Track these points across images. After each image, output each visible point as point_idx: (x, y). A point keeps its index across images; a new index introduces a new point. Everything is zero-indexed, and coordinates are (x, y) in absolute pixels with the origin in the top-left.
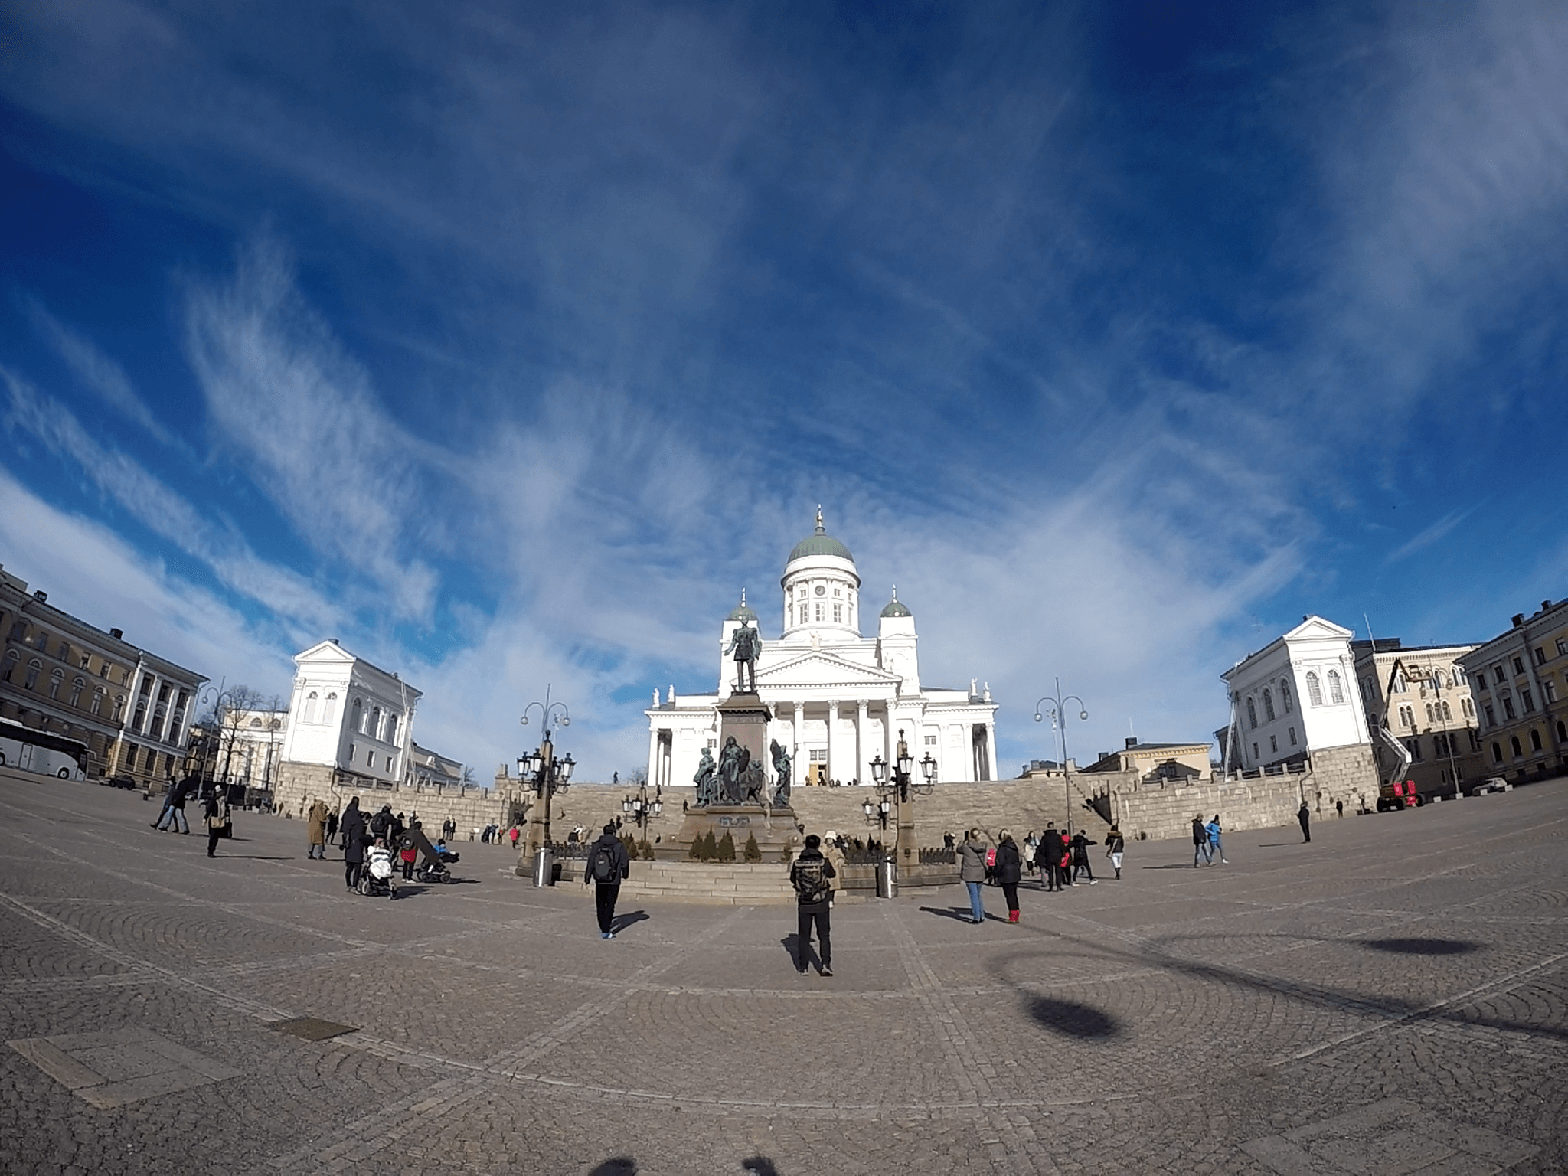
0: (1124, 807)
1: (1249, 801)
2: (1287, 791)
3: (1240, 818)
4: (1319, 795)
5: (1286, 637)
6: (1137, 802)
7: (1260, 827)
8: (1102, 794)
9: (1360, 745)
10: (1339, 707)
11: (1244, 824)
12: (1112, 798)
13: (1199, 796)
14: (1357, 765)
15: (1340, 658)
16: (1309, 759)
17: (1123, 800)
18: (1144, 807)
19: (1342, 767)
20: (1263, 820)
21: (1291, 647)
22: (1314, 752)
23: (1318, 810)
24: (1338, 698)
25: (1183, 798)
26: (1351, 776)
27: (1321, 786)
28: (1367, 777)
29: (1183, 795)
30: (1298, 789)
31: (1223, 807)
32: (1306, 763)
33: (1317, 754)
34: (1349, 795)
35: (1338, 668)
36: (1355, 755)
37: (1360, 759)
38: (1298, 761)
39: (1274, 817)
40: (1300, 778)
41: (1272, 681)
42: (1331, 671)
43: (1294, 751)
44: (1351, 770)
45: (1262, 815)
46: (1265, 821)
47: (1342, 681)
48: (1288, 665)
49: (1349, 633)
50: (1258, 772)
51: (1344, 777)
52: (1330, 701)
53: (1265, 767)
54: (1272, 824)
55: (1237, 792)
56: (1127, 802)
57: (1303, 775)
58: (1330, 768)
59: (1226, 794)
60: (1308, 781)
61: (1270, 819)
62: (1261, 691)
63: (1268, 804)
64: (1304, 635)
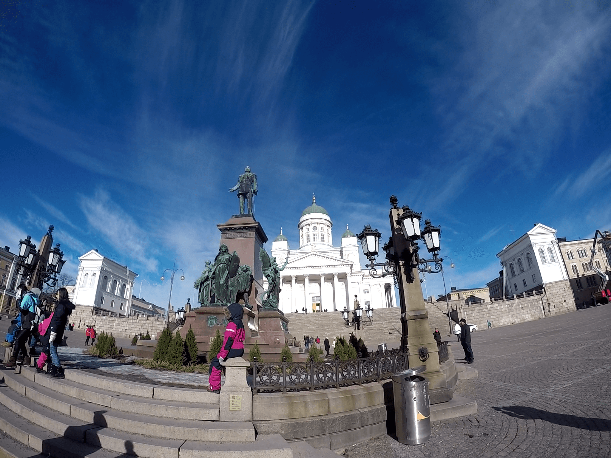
0: (465, 315)
1: (520, 309)
2: (536, 303)
3: (517, 317)
4: (549, 304)
5: (529, 233)
6: (470, 312)
7: (526, 321)
8: (453, 310)
9: (564, 280)
10: (554, 264)
11: (519, 320)
12: (458, 311)
13: (498, 308)
14: (564, 289)
15: (552, 242)
16: (544, 288)
17: (464, 312)
18: (474, 315)
19: (558, 290)
20: (527, 317)
21: (531, 238)
22: (546, 284)
23: (549, 311)
24: (553, 260)
25: (491, 309)
26: (562, 295)
27: (549, 300)
28: (569, 295)
29: (491, 308)
30: (541, 302)
31: (509, 312)
32: (543, 290)
33: (547, 286)
34: (562, 304)
35: (551, 246)
36: (562, 285)
37: (565, 287)
38: (540, 289)
39: (531, 316)
40: (541, 297)
41: (522, 254)
42: (548, 248)
43: (536, 285)
44: (562, 292)
45: (527, 315)
46: (528, 318)
47: (553, 251)
48: (530, 246)
49: (554, 231)
50: (523, 295)
51: (559, 295)
52: (550, 261)
53: (526, 292)
54: (531, 319)
55: (514, 305)
56: (465, 312)
57: (542, 295)
58: (553, 292)
59: (510, 306)
60: (545, 298)
61: (530, 317)
62: (516, 260)
63: (528, 310)
64: (535, 232)
